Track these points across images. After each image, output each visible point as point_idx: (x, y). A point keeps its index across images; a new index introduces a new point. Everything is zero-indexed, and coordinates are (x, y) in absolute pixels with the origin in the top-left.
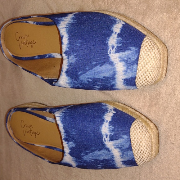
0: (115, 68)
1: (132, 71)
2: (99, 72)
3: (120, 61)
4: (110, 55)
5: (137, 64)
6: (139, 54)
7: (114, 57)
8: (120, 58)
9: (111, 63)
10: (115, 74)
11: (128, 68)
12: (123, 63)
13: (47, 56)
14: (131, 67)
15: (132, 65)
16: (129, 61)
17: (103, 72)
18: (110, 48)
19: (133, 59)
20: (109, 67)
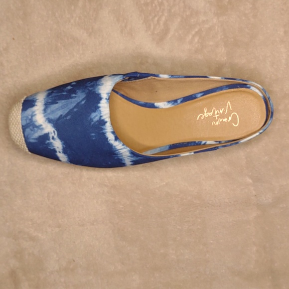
0: (45, 116)
1: (27, 117)
2: (62, 108)
3: (41, 125)
4: (53, 129)
5: (23, 126)
6: (24, 136)
7: (49, 129)
8: (42, 129)
9: (50, 121)
10: (45, 110)
11: (31, 120)
12: (37, 124)
13: (179, 101)
14: (28, 121)
15: (27, 124)
16: (31, 127)
17: (58, 109)
18: (56, 137)
19: (28, 130)
20: (52, 117)
